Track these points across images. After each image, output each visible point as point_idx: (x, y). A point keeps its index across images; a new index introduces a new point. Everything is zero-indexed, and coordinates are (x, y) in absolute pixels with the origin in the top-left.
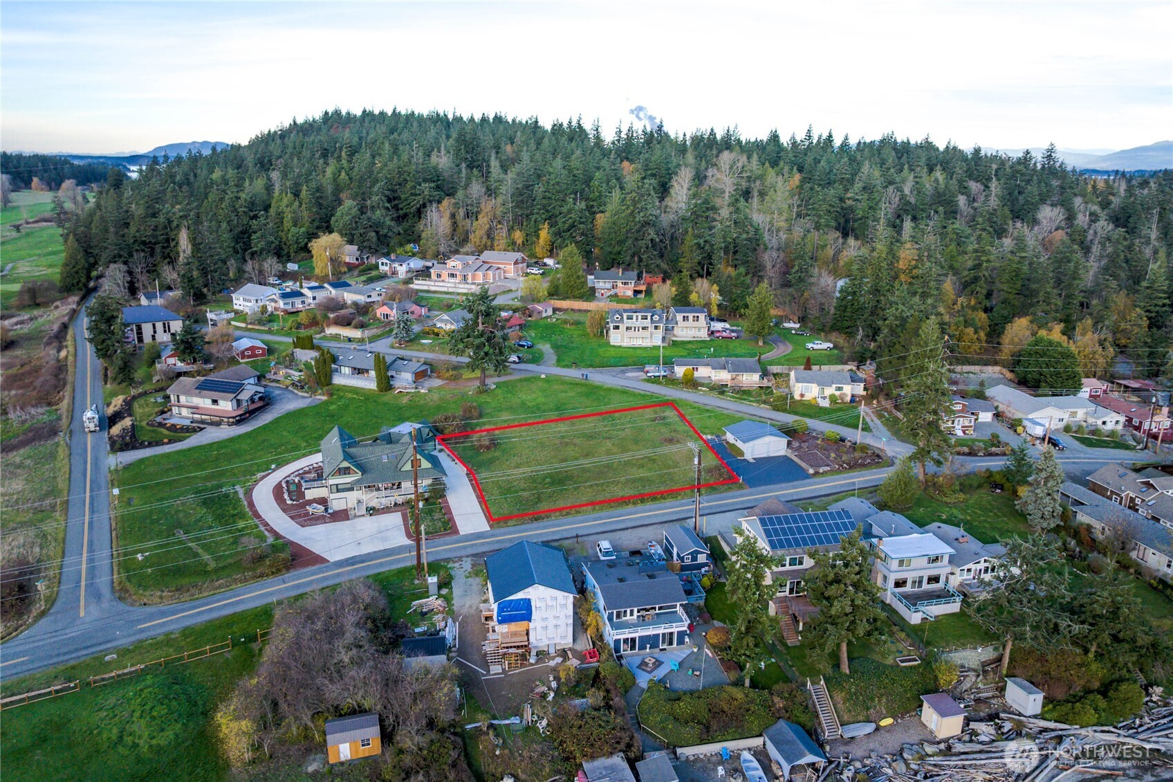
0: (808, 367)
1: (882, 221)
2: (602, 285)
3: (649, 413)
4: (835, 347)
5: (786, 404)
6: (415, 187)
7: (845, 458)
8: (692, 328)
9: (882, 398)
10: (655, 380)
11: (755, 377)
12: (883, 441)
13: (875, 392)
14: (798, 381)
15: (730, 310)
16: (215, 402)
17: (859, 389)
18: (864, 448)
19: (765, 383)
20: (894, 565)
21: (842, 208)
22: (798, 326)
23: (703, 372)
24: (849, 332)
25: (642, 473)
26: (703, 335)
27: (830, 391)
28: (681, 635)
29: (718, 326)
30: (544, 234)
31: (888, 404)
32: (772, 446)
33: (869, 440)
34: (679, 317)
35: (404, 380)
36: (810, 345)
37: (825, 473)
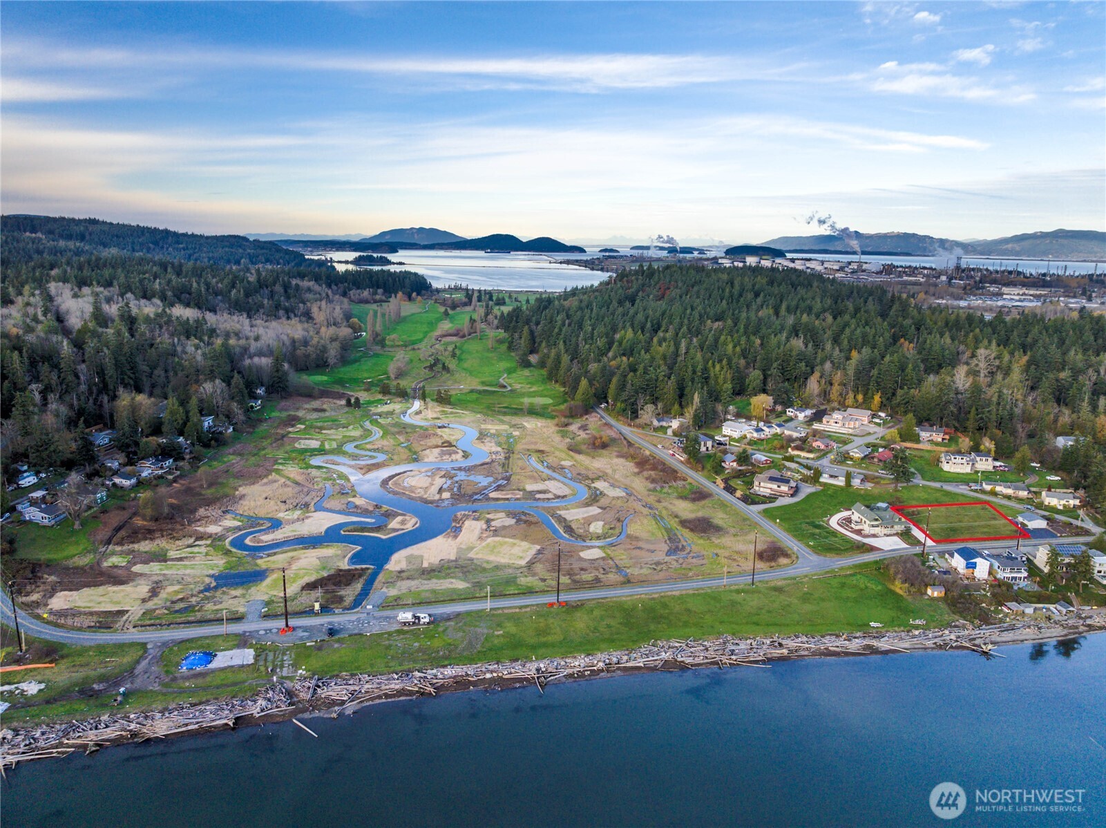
0: (1049, 490)
1: (1086, 401)
2: (924, 435)
3: (979, 506)
4: (1062, 479)
5: (1040, 506)
6: (795, 365)
7: (1073, 531)
8: (985, 464)
9: (1089, 508)
10: (976, 491)
11: (1025, 493)
12: (1089, 525)
13: (1084, 504)
14: (1047, 496)
15: (1000, 454)
16: (779, 487)
17: (1077, 502)
18: (1082, 528)
19: (1030, 496)
20: (1097, 565)
21: (1058, 386)
22: (1039, 465)
23: (998, 489)
24: (1070, 472)
25: (985, 530)
26: (990, 468)
27: (1063, 502)
28: (1025, 578)
29: (998, 464)
30: (877, 398)
31: (1092, 511)
32: (1041, 524)
33: (1084, 525)
34: (978, 459)
35: (856, 482)
36: (1048, 478)
37: (1065, 536)
